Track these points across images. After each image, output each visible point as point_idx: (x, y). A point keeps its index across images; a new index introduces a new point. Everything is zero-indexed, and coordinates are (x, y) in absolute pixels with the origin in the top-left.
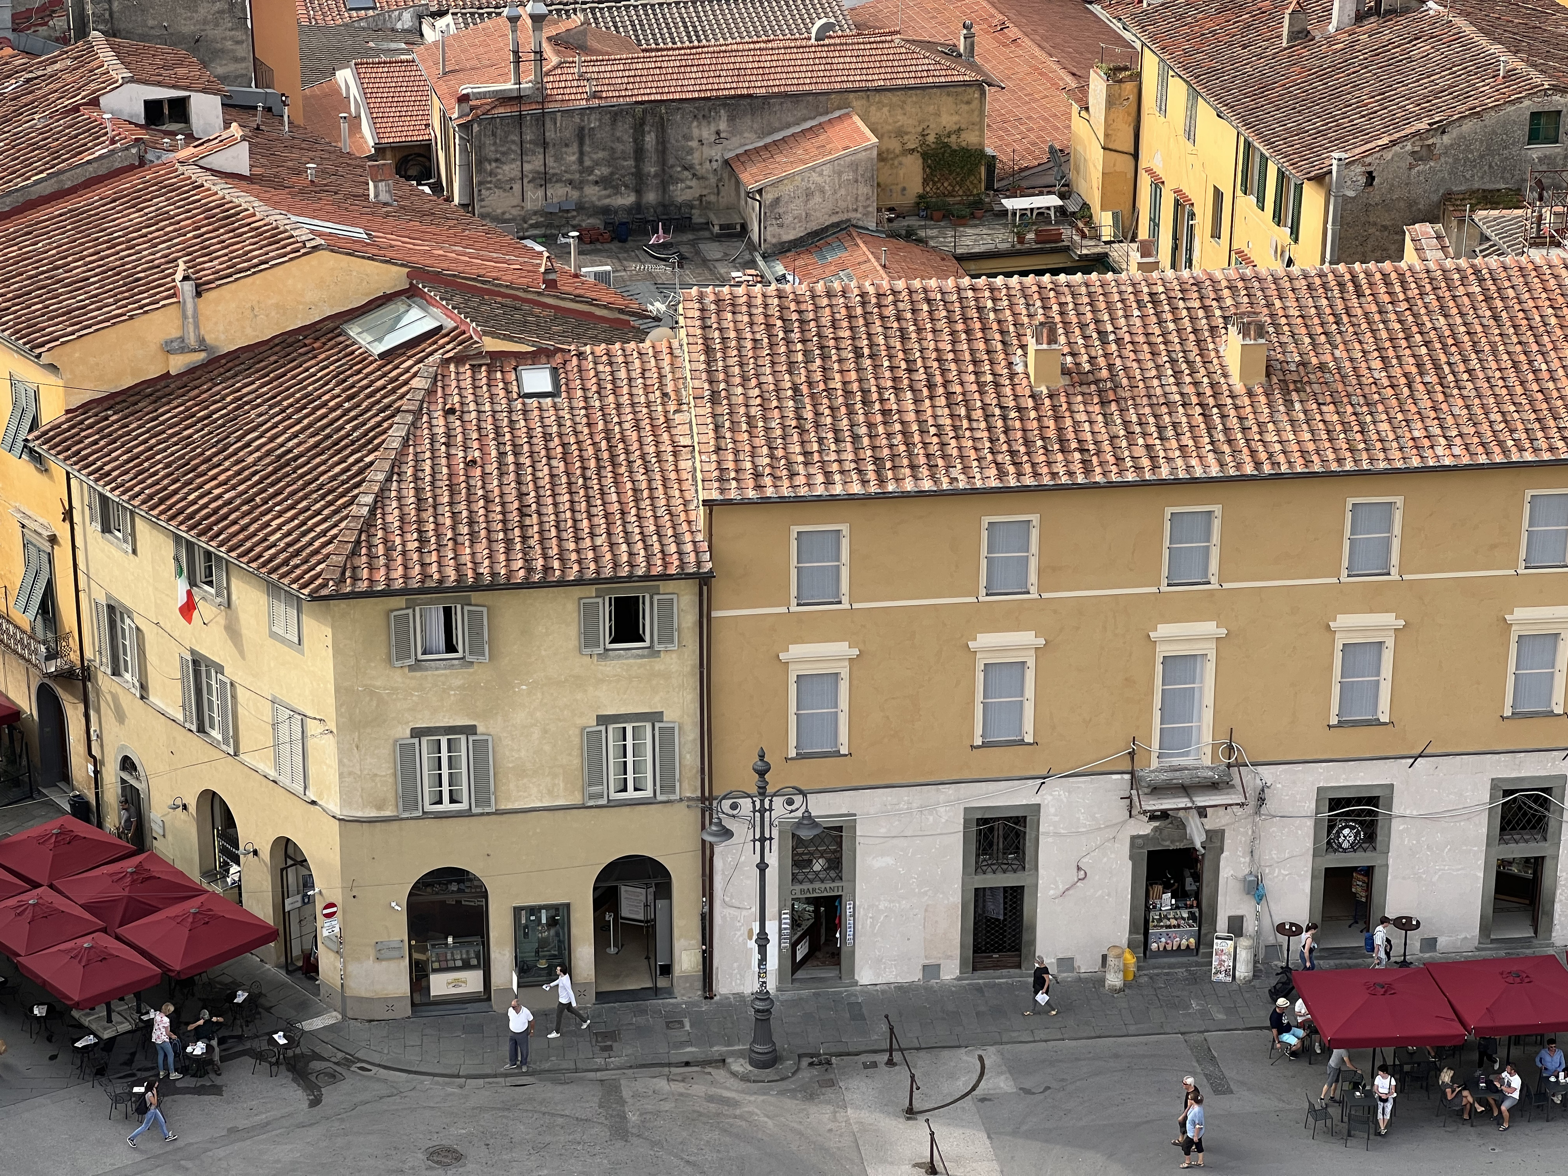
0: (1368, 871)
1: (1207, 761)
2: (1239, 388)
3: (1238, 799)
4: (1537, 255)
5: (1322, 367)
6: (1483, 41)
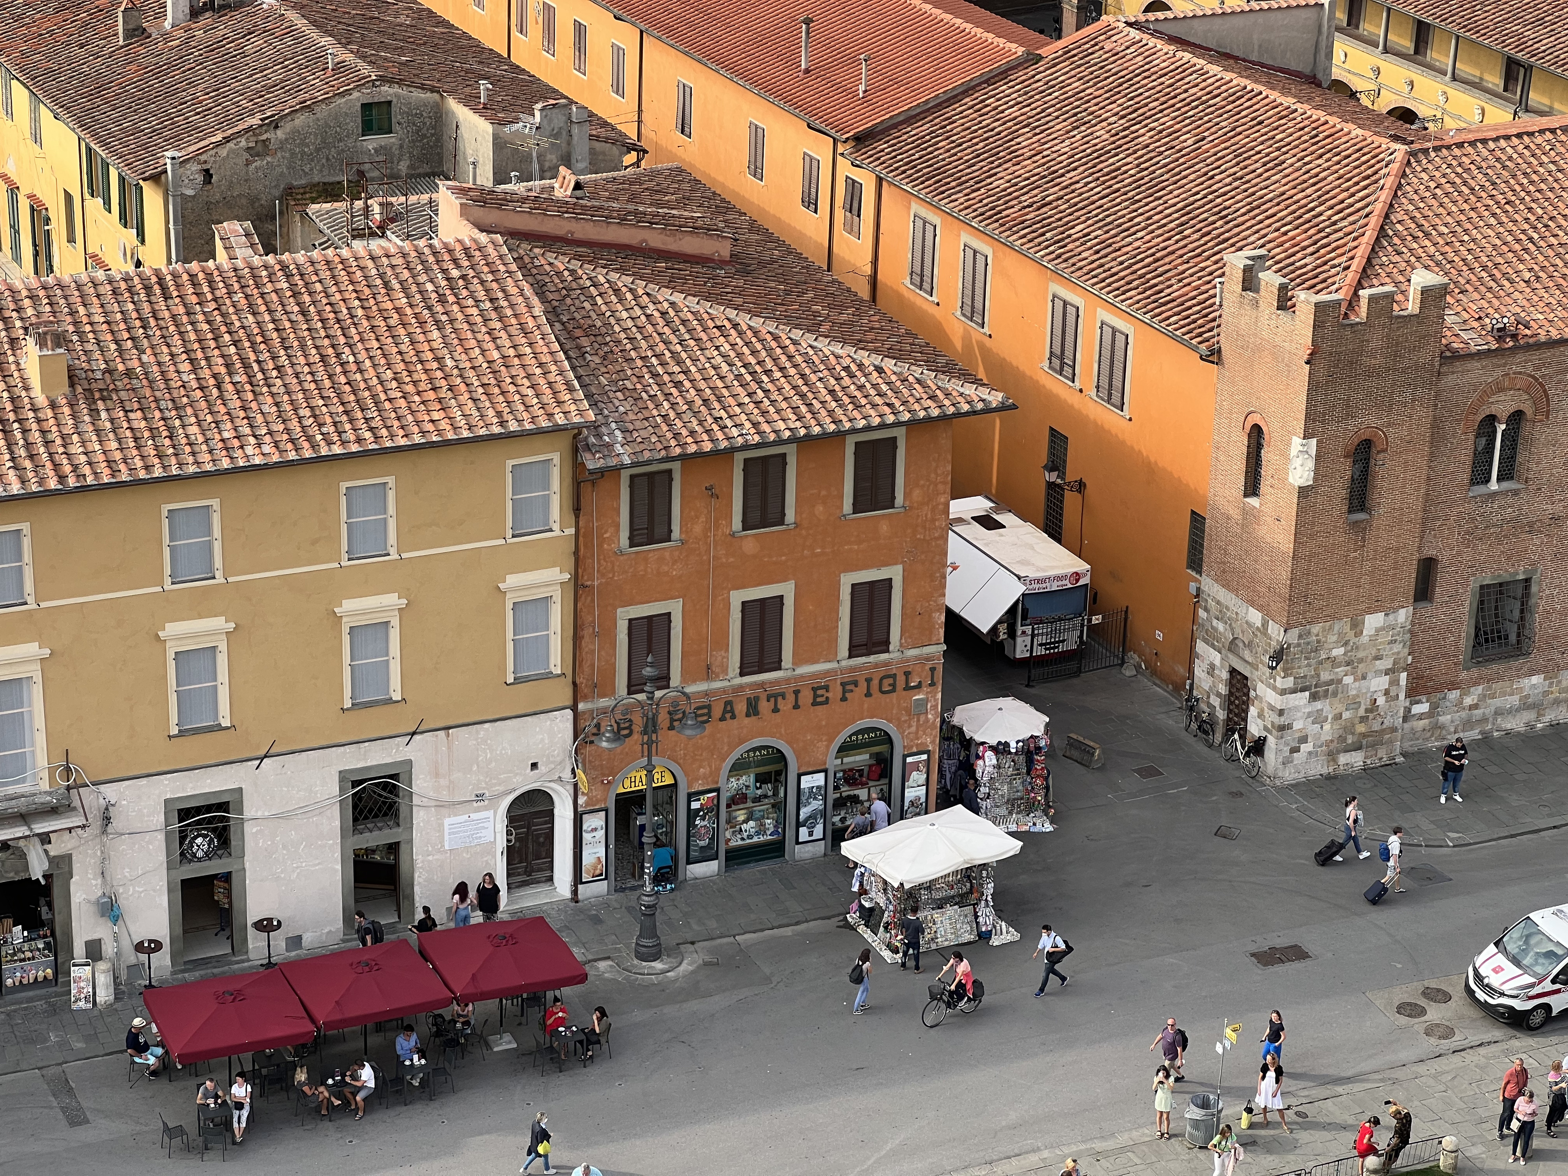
0: (227, 877)
1: (45, 786)
2: (41, 400)
3: (78, 821)
4: (358, 245)
5: (129, 373)
6: (314, 34)
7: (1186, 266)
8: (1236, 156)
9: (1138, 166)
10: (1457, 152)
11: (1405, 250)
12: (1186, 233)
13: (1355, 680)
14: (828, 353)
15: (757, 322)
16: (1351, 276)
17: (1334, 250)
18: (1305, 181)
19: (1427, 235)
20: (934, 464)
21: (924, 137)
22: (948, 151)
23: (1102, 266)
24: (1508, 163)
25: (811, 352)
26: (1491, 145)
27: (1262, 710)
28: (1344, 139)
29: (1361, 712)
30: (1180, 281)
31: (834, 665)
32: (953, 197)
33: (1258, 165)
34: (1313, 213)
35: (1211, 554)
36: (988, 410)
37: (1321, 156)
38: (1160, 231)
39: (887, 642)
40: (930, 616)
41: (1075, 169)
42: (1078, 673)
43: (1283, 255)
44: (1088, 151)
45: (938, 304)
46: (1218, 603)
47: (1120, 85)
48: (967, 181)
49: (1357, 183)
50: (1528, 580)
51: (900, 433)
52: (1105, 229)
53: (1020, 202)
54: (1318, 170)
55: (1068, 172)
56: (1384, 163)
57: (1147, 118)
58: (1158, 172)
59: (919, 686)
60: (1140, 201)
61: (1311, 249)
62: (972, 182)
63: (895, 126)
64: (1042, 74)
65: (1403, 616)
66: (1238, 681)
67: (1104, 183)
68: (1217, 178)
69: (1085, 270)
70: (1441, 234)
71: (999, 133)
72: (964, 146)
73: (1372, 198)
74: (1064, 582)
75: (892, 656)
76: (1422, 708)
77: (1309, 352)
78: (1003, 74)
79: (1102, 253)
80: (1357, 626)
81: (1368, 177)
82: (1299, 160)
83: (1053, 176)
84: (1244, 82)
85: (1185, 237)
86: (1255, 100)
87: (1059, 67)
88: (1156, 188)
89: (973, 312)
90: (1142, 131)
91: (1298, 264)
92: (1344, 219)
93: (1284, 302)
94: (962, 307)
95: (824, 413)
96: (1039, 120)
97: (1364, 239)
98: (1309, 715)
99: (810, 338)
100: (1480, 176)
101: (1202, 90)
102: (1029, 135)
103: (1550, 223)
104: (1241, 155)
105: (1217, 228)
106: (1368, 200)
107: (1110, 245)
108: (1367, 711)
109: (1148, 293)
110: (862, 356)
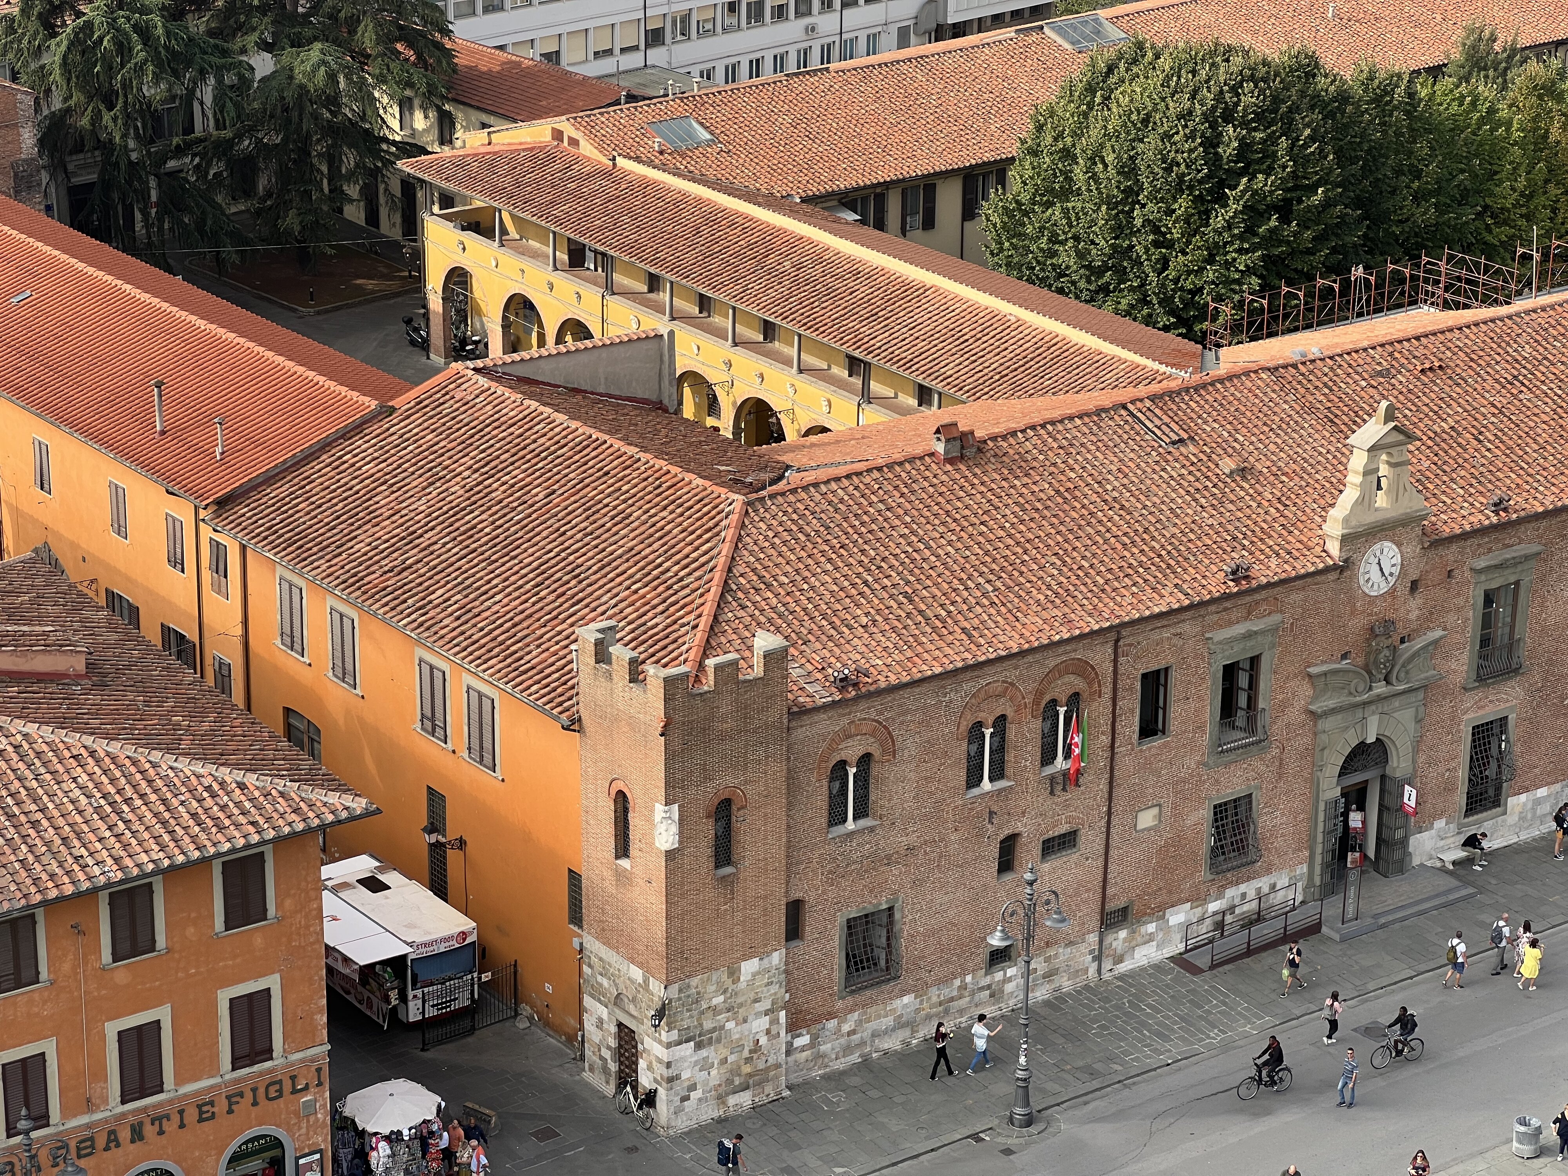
7: (544, 630)
8: (585, 510)
9: (493, 523)
10: (791, 498)
11: (749, 604)
12: (542, 594)
13: (737, 1024)
14: (189, 773)
15: (115, 747)
17: (682, 608)
18: (651, 536)
19: (768, 586)
20: (304, 873)
21: (283, 499)
22: (308, 513)
23: (463, 633)
24: (840, 506)
25: (172, 774)
26: (823, 488)
27: (651, 1063)
28: (685, 490)
29: (746, 1053)
30: (538, 646)
31: (217, 1080)
32: (316, 564)
33: (606, 519)
34: (660, 569)
35: (589, 912)
36: (353, 818)
37: (665, 508)
38: (516, 594)
39: (270, 1050)
40: (312, 1019)
41: (432, 529)
42: (472, 1030)
43: (635, 615)
44: (445, 509)
45: (310, 665)
46: (601, 959)
47: (472, 436)
48: (328, 546)
49: (700, 536)
50: (891, 909)
51: (265, 852)
52: (464, 593)
53: (381, 567)
54: (663, 523)
55: (426, 532)
56: (724, 514)
57: (499, 472)
58: (512, 529)
59: (306, 1088)
60: (496, 561)
61: (661, 608)
62: (333, 547)
63: (254, 488)
64: (395, 425)
65: (777, 958)
66: (626, 1034)
67: (461, 542)
68: (569, 534)
69: (446, 639)
70: (781, 585)
71: (357, 492)
72: (324, 507)
73: (715, 551)
74: (451, 943)
75: (276, 1063)
76: (803, 1040)
77: (662, 724)
78: (358, 428)
79: (463, 619)
80: (734, 973)
81: (710, 529)
82: (645, 513)
83: (412, 537)
84: (589, 431)
85: (541, 599)
86: (600, 450)
87: (412, 418)
88: (510, 548)
89: (344, 674)
90: (495, 485)
91: (649, 624)
92: (690, 574)
93: (635, 675)
94: (333, 668)
95: (187, 839)
96: (396, 476)
97: (710, 596)
98: (696, 1063)
99: (170, 759)
100: (815, 521)
101: (550, 439)
102: (387, 493)
103: (883, 564)
104: (589, 509)
105: (571, 589)
106: (711, 553)
107: (470, 611)
108: (751, 1052)
109: (509, 660)
110: (224, 772)
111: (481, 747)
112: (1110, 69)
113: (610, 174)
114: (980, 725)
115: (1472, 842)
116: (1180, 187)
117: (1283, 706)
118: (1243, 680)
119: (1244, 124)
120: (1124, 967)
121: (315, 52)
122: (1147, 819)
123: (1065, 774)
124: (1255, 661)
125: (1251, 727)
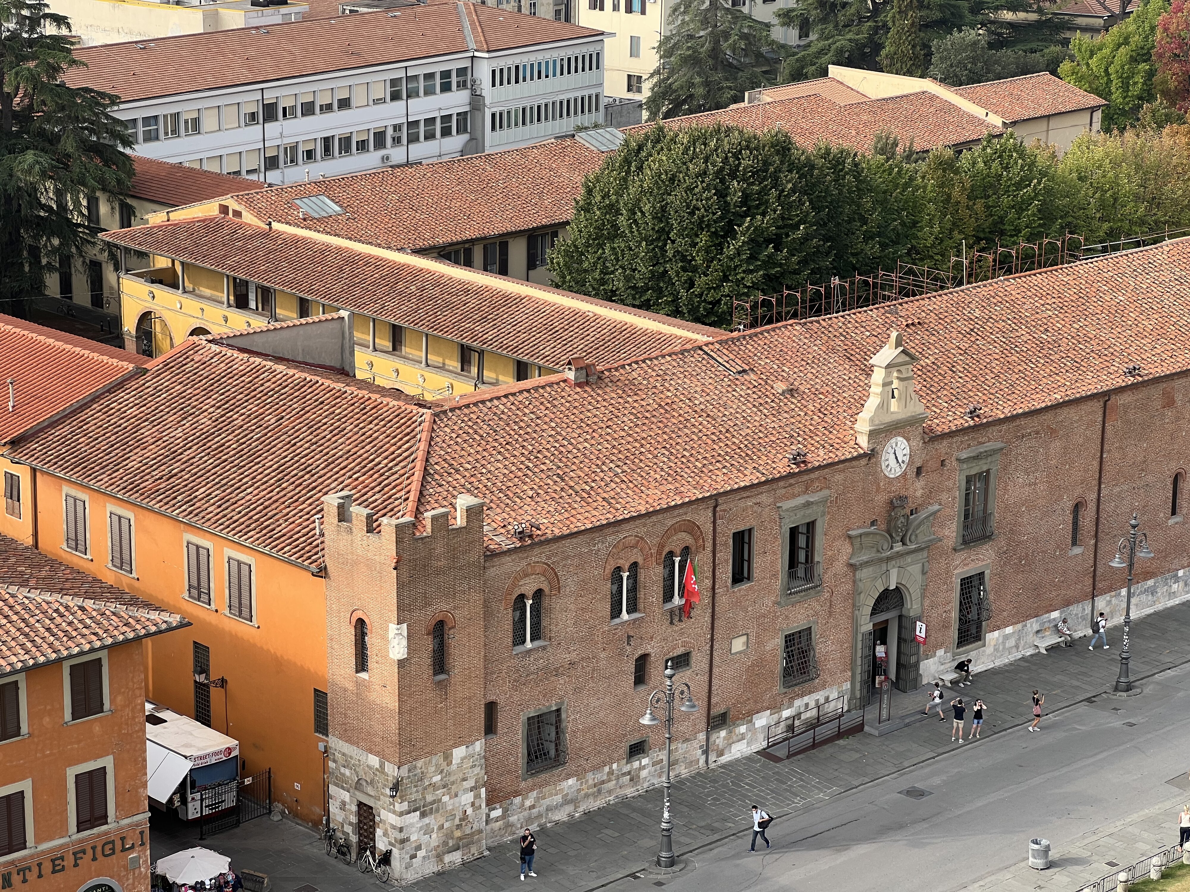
7: (288, 510)
8: (309, 428)
9: (238, 441)
10: (466, 411)
11: (444, 483)
12: (284, 486)
13: (450, 798)
14: (40, 601)
16: (411, 504)
17: (394, 488)
18: (363, 441)
19: (457, 471)
20: (131, 675)
21: (66, 436)
22: (88, 444)
23: (225, 516)
24: (502, 416)
25: (27, 602)
26: (489, 404)
27: (386, 830)
28: (385, 409)
29: (457, 821)
30: (286, 521)
31: (67, 839)
32: (99, 478)
33: (326, 433)
34: (374, 463)
35: (334, 719)
36: (170, 629)
37: (371, 423)
38: (264, 487)
39: (106, 816)
40: (137, 791)
41: (190, 448)
42: (237, 824)
43: (358, 495)
44: (198, 434)
45: (92, 560)
46: (344, 754)
47: (212, 385)
48: (107, 465)
49: (401, 439)
50: (558, 710)
51: (103, 655)
52: (222, 489)
53: (153, 477)
54: (371, 432)
55: (185, 451)
56: (417, 423)
57: (237, 407)
58: (253, 444)
59: (133, 847)
60: (244, 466)
61: (377, 489)
62: (111, 466)
63: (42, 430)
64: (150, 383)
65: (478, 746)
66: (365, 811)
67: (214, 456)
68: (298, 444)
69: (212, 521)
70: (467, 470)
71: (125, 428)
72: (100, 439)
73: (414, 448)
74: (220, 756)
75: (110, 826)
76: (497, 813)
77: (395, 561)
78: (120, 385)
79: (224, 506)
80: (448, 758)
81: (408, 434)
82: (356, 426)
83: (174, 455)
84: (304, 375)
85: (284, 489)
86: (314, 387)
87: (162, 376)
88: (254, 457)
89: (122, 563)
90: (235, 416)
91: (370, 500)
92: (397, 465)
93: (372, 527)
94: (112, 560)
95: (45, 646)
96: (155, 415)
97: (415, 477)
98: (421, 828)
99: (24, 591)
100: (485, 427)
101: (274, 383)
102: (149, 427)
103: (539, 455)
104: (312, 427)
105: (305, 480)
106: (411, 450)
107: (228, 501)
108: (460, 820)
109: (264, 532)
110: (67, 600)
111: (240, 604)
112: (640, 148)
113: (268, 234)
114: (619, 569)
115: (962, 666)
116: (701, 225)
117: (832, 560)
118: (802, 541)
119: (744, 180)
120: (725, 759)
121: (30, 156)
122: (738, 645)
123: (681, 609)
124: (811, 526)
125: (809, 576)
